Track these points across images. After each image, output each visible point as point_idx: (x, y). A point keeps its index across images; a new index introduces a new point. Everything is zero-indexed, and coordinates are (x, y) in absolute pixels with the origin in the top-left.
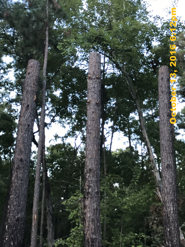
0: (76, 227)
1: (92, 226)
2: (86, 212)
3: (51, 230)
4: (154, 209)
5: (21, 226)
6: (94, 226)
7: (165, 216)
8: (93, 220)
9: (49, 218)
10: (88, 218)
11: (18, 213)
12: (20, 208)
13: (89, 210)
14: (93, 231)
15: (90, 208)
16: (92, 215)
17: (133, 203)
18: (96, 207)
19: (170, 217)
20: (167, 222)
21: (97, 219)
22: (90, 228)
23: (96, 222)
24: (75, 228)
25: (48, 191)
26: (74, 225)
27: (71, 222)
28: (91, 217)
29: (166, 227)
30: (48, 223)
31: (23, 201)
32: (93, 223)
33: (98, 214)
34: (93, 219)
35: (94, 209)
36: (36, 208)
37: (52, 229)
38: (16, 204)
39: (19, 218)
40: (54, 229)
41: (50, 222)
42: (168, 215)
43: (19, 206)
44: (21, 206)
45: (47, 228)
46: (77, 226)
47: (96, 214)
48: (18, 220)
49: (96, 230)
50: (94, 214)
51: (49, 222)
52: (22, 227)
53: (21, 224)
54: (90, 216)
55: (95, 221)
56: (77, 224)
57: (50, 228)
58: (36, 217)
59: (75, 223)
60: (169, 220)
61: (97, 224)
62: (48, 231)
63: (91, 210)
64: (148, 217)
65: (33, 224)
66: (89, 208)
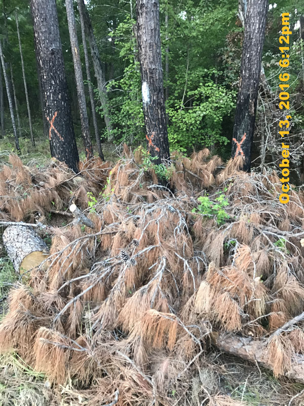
0: (131, 65)
1: (150, 53)
2: (141, 35)
3: (101, 78)
4: (232, 38)
5: (59, 61)
6: (153, 52)
7: (247, 38)
8: (151, 46)
9: (96, 63)
10: (144, 42)
11: (52, 44)
12: (51, 35)
13: (144, 31)
14: (152, 59)
15: (147, 29)
16: (149, 38)
17: (204, 28)
18: (154, 27)
19: (252, 38)
20: (248, 45)
21: (156, 44)
22: (148, 56)
23: (154, 48)
24: (129, 67)
25: (89, 26)
26: (128, 63)
27: (124, 60)
28: (149, 41)
29: (245, 52)
30: (96, 70)
31: (53, 26)
32: (151, 49)
33: (157, 37)
34: (150, 43)
35: (152, 30)
36: (74, 39)
37: (103, 77)
38: (46, 31)
39: (54, 50)
40: (104, 76)
41: (99, 69)
42: (250, 36)
43: (50, 33)
44: (52, 33)
45: (95, 76)
46: (131, 63)
47: (155, 38)
48: (53, 53)
49: (156, 59)
50: (151, 37)
51: (97, 68)
52: (61, 63)
53: (59, 58)
54: (146, 40)
55: (153, 46)
56: (131, 61)
57: (99, 76)
58: (76, 51)
59: (128, 60)
60: (251, 42)
61: (157, 50)
62: (98, 79)
63: (147, 31)
64: (223, 49)
65: (75, 60)
66: (145, 28)
